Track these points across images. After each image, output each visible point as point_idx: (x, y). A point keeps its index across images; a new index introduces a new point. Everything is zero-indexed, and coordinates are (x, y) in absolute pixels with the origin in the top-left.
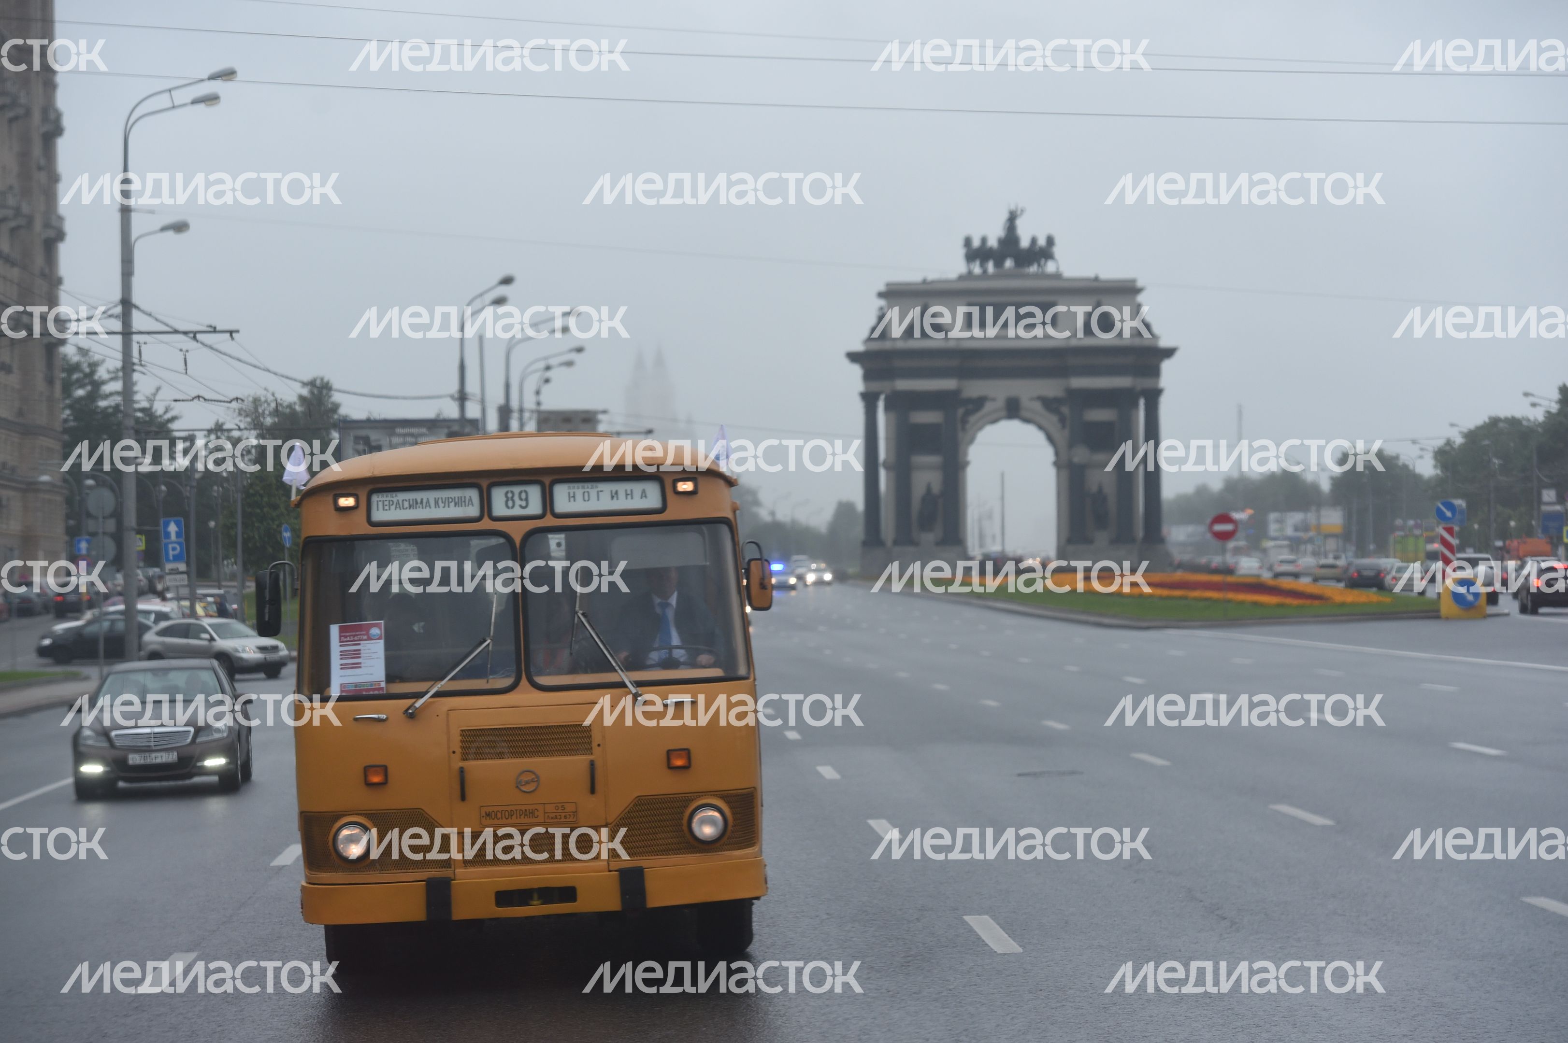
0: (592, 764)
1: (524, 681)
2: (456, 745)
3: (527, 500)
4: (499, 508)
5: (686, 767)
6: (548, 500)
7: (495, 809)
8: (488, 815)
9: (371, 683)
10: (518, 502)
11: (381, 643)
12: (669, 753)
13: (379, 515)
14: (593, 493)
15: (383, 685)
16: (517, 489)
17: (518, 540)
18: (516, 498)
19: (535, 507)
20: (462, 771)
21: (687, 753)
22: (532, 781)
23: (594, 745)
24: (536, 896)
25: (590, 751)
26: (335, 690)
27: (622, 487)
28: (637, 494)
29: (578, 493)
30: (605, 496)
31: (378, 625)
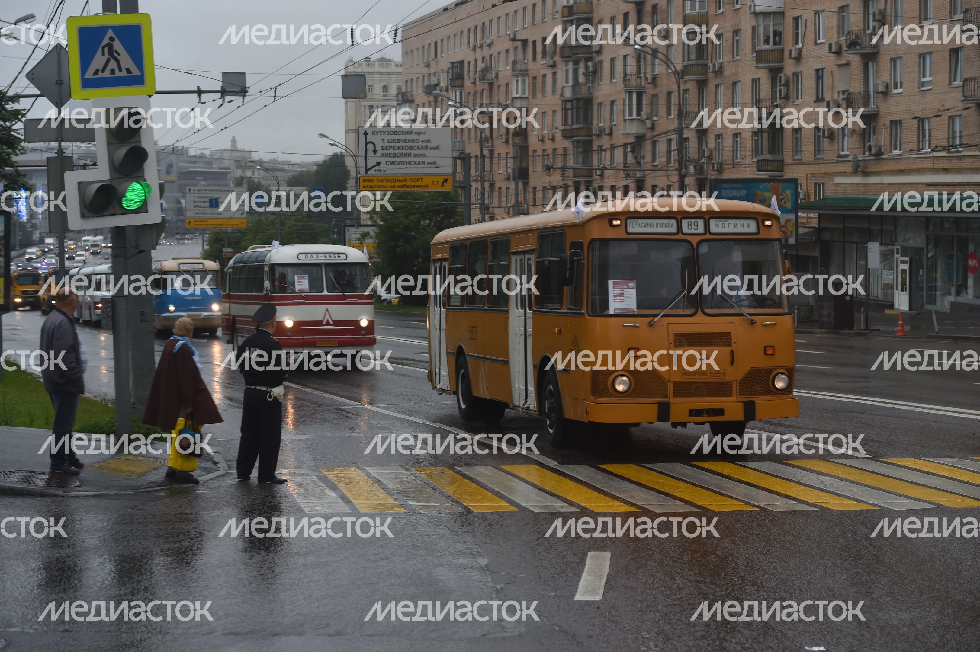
0: (732, 352)
1: (700, 311)
2: (671, 340)
3: (697, 226)
4: (685, 230)
5: (773, 355)
6: (707, 226)
8: (684, 373)
9: (629, 309)
10: (693, 227)
11: (635, 290)
12: (765, 347)
13: (630, 230)
14: (727, 224)
15: (635, 310)
16: (693, 221)
17: (695, 245)
18: (693, 225)
19: (701, 230)
21: (773, 347)
23: (733, 341)
24: (705, 412)
25: (730, 345)
26: (611, 312)
27: (739, 222)
28: (746, 225)
29: (720, 224)
30: (732, 226)
31: (633, 282)
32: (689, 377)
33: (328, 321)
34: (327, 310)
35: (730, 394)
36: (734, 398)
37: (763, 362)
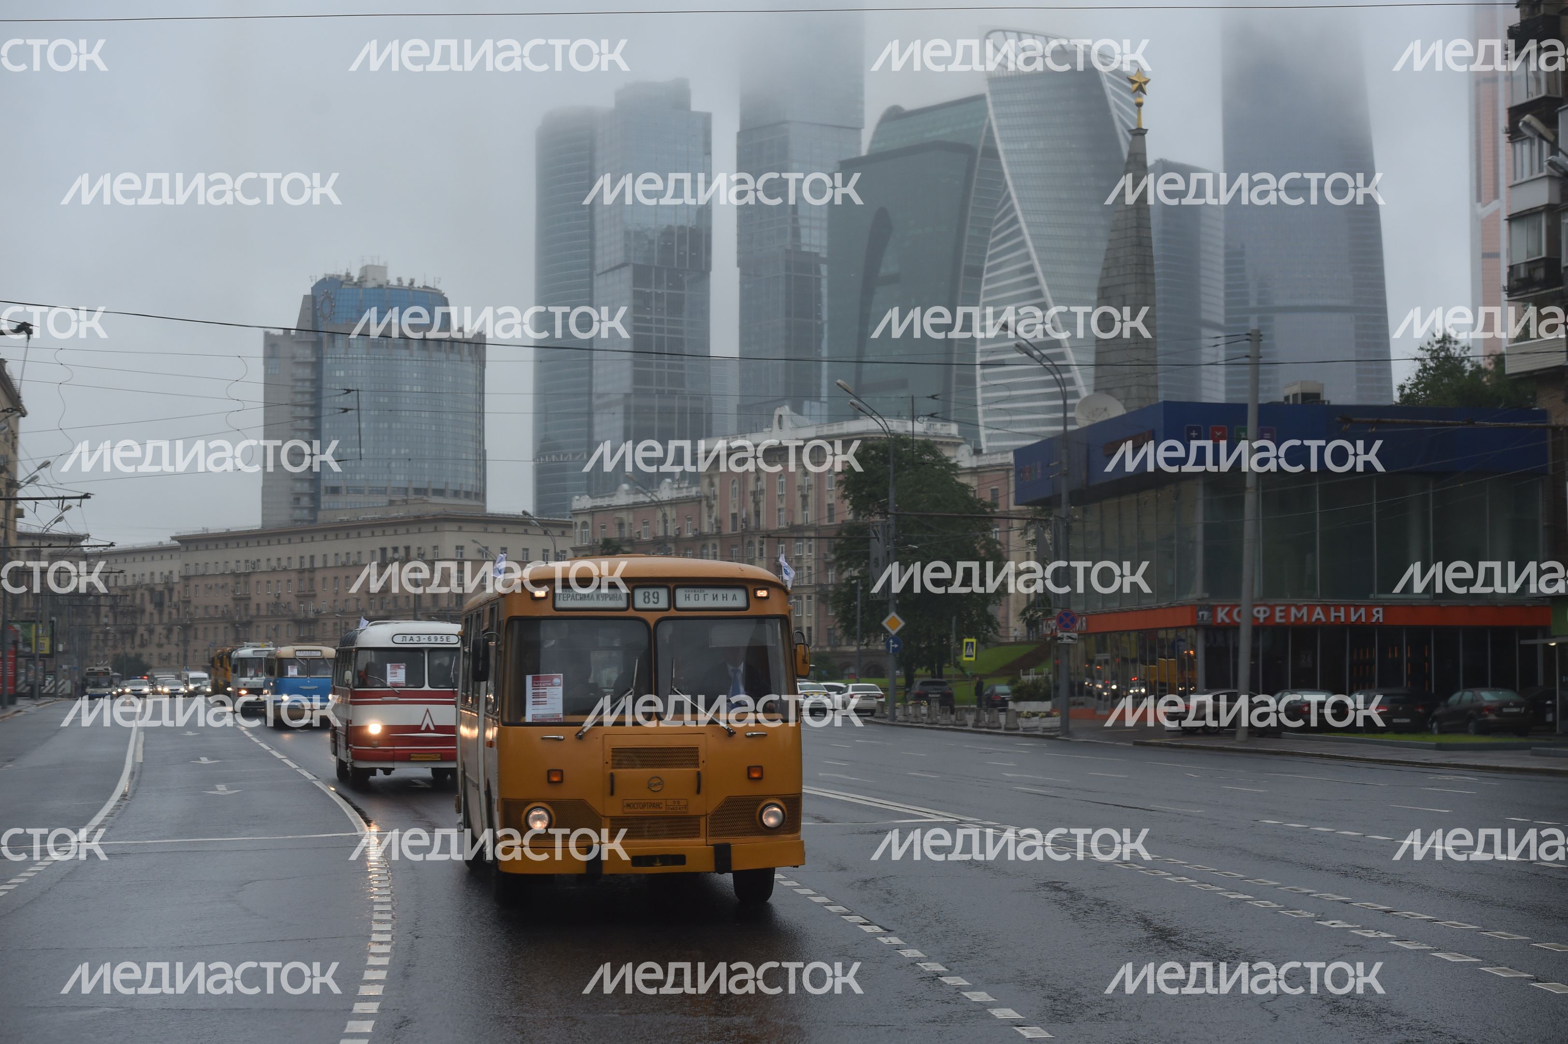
0: (699, 774)
2: (609, 759)
3: (658, 598)
4: (639, 603)
5: (760, 779)
6: (672, 599)
7: (633, 802)
8: (628, 805)
9: (553, 715)
10: (652, 599)
11: (561, 688)
12: (749, 768)
13: (559, 604)
14: (701, 595)
15: (561, 716)
16: (651, 591)
17: (652, 624)
18: (651, 597)
19: (663, 603)
20: (612, 775)
21: (760, 768)
22: (659, 784)
23: (700, 761)
24: (658, 860)
25: (697, 765)
26: (528, 719)
27: (720, 592)
28: (730, 597)
29: (692, 595)
30: (709, 598)
31: (559, 677)
32: (633, 810)
33: (428, 726)
34: (428, 711)
35: (695, 834)
36: (702, 840)
37: (746, 790)
